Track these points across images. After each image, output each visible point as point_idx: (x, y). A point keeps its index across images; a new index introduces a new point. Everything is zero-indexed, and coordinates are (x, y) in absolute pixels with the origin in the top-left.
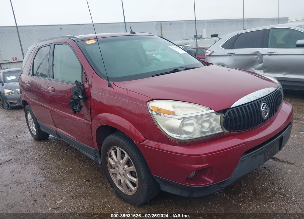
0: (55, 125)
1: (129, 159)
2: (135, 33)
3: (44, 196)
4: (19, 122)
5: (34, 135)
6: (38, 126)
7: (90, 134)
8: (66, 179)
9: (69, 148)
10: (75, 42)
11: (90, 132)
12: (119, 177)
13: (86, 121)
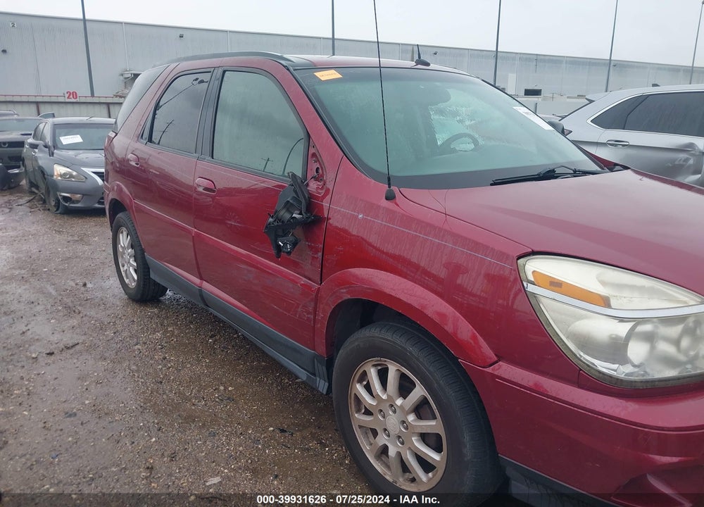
0: (200, 273)
1: (425, 398)
2: (428, 64)
3: (173, 457)
4: (86, 248)
5: (130, 286)
6: (144, 269)
7: (309, 313)
8: (222, 418)
9: (219, 332)
10: (288, 69)
11: (311, 309)
12: (382, 440)
13: (304, 280)
